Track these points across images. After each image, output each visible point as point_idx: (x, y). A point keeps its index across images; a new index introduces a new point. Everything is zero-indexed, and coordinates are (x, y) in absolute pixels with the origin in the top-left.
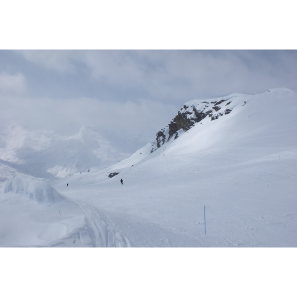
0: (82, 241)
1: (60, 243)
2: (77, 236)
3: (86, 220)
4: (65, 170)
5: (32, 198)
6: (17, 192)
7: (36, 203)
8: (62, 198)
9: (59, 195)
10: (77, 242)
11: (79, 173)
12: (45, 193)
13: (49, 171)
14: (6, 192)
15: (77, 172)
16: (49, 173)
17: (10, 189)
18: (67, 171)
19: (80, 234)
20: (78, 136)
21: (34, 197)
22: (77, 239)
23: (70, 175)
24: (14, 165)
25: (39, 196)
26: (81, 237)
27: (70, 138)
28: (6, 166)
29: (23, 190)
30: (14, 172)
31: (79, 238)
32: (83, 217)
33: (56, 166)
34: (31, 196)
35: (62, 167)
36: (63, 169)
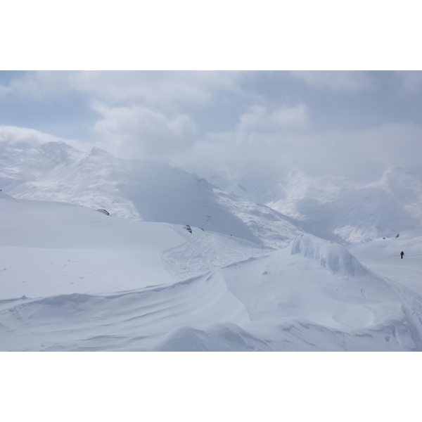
0: (398, 340)
1: (367, 335)
2: (391, 331)
3: (405, 310)
4: (359, 232)
5: (324, 266)
6: (305, 255)
7: (329, 272)
8: (365, 271)
9: (361, 267)
10: (391, 340)
11: (381, 239)
12: (341, 260)
13: (336, 232)
14: (292, 253)
15: (378, 237)
16: (337, 235)
17: (297, 250)
18: (362, 234)
19: (397, 330)
20: (382, 183)
21: (326, 264)
22: (391, 336)
23: (368, 240)
24: (294, 222)
25: (334, 265)
26: (397, 334)
27: (368, 186)
28: (286, 222)
29: (312, 253)
30: (294, 230)
31: (394, 335)
32: (399, 305)
33: (346, 227)
34: (323, 262)
35: (355, 229)
36: (357, 230)
